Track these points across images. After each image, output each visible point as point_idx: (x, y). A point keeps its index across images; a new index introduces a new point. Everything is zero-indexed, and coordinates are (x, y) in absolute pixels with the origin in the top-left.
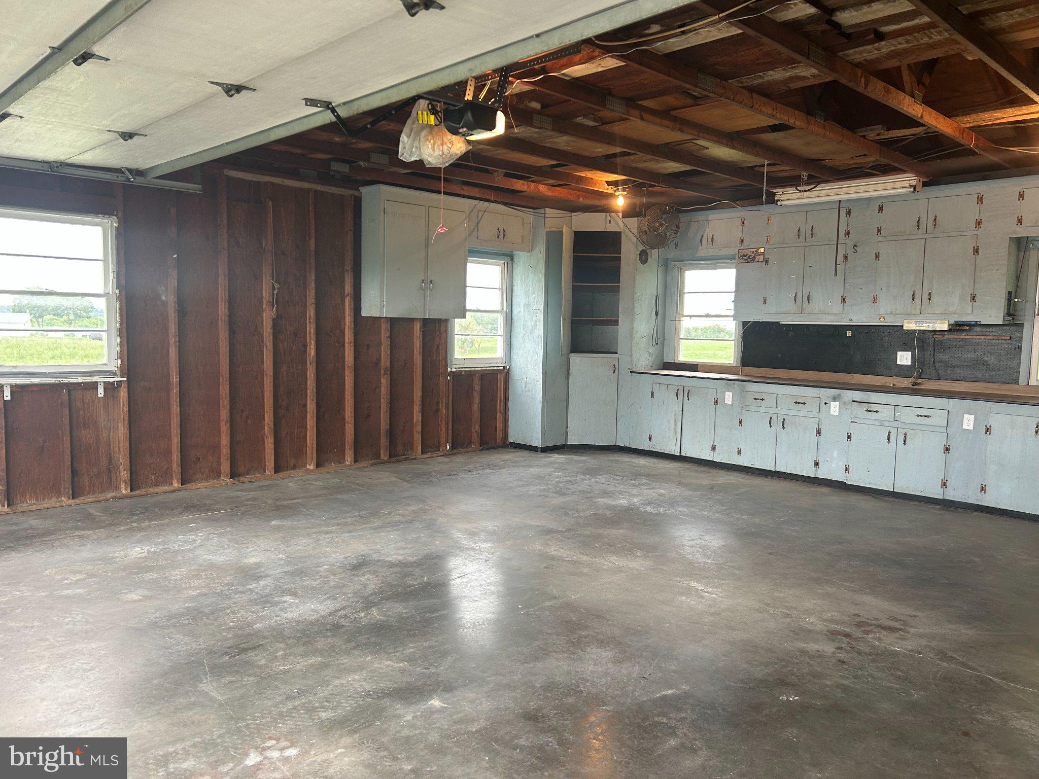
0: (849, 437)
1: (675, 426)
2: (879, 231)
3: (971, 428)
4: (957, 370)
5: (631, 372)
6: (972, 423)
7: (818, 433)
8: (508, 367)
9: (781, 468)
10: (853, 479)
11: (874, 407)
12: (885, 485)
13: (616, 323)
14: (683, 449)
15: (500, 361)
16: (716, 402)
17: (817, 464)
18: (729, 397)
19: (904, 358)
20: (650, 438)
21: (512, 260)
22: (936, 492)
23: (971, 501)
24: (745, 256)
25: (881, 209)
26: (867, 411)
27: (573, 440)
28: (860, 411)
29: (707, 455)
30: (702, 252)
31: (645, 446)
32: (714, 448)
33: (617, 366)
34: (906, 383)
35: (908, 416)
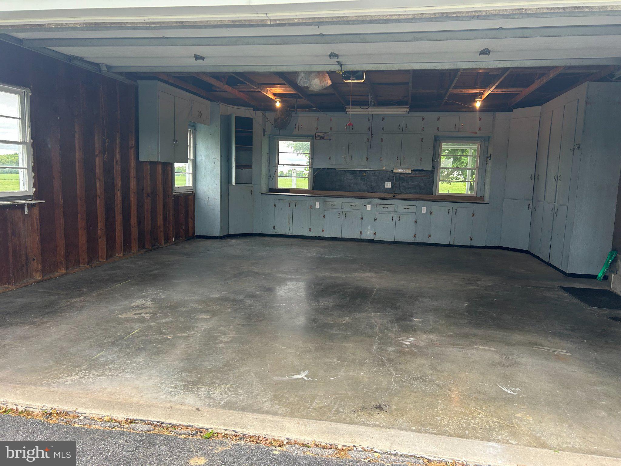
0: (375, 220)
1: (289, 220)
2: (383, 129)
3: (425, 212)
4: (409, 189)
5: (262, 194)
6: (425, 210)
7: (362, 219)
8: (194, 192)
9: (345, 236)
10: (377, 238)
11: (386, 206)
12: (391, 239)
13: (250, 167)
14: (293, 231)
15: (191, 188)
16: (311, 207)
17: (361, 233)
18: (317, 205)
19: (388, 185)
20: (274, 228)
21: (195, 129)
22: (411, 239)
23: (425, 241)
24: (319, 136)
25: (383, 119)
26: (383, 208)
27: (231, 232)
28: (380, 208)
29: (306, 233)
30: (296, 132)
31: (272, 232)
32: (310, 230)
33: (252, 191)
34: (390, 196)
35: (401, 209)
